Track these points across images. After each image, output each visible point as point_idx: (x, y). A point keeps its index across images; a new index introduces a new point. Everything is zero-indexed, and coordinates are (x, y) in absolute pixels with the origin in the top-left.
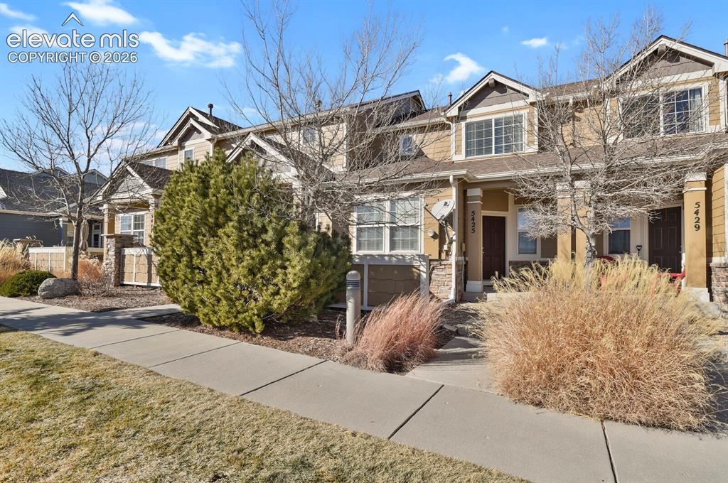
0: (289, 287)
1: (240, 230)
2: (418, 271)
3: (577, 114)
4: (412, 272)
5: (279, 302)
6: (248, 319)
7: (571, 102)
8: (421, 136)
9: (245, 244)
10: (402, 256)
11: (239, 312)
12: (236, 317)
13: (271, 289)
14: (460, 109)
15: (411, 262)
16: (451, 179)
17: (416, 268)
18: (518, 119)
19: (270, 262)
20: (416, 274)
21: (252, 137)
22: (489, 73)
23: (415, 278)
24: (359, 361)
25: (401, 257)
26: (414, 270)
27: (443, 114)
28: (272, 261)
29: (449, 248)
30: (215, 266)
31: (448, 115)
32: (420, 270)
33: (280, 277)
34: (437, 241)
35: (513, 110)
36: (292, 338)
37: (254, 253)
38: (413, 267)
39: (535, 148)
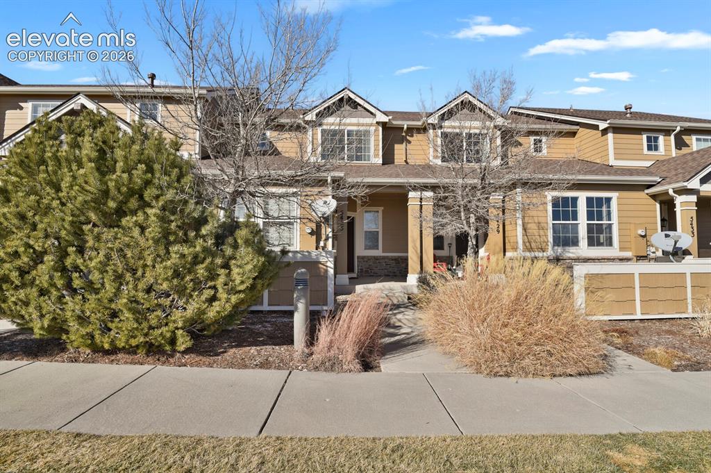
0: (233, 291)
1: (163, 219)
2: (325, 267)
3: (408, 138)
4: (319, 268)
5: (218, 309)
6: (168, 335)
7: (405, 127)
8: (275, 134)
9: (172, 238)
10: (308, 252)
11: (151, 328)
12: (146, 335)
13: (208, 293)
14: (317, 115)
15: (317, 258)
16: (329, 180)
17: (323, 264)
18: (367, 133)
19: (208, 260)
20: (323, 270)
21: (83, 100)
22: (344, 90)
23: (322, 274)
24: (332, 365)
25: (307, 254)
26: (321, 266)
27: (302, 116)
28: (210, 260)
29: (325, 244)
30: (113, 267)
31: (306, 119)
32: (327, 266)
33: (221, 280)
34: (314, 237)
35: (358, 125)
36: (223, 352)
37: (186, 250)
38: (320, 263)
39: (380, 161)
